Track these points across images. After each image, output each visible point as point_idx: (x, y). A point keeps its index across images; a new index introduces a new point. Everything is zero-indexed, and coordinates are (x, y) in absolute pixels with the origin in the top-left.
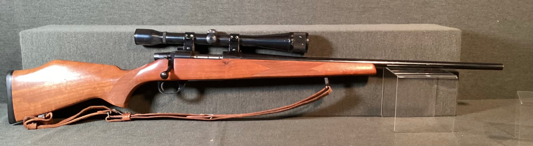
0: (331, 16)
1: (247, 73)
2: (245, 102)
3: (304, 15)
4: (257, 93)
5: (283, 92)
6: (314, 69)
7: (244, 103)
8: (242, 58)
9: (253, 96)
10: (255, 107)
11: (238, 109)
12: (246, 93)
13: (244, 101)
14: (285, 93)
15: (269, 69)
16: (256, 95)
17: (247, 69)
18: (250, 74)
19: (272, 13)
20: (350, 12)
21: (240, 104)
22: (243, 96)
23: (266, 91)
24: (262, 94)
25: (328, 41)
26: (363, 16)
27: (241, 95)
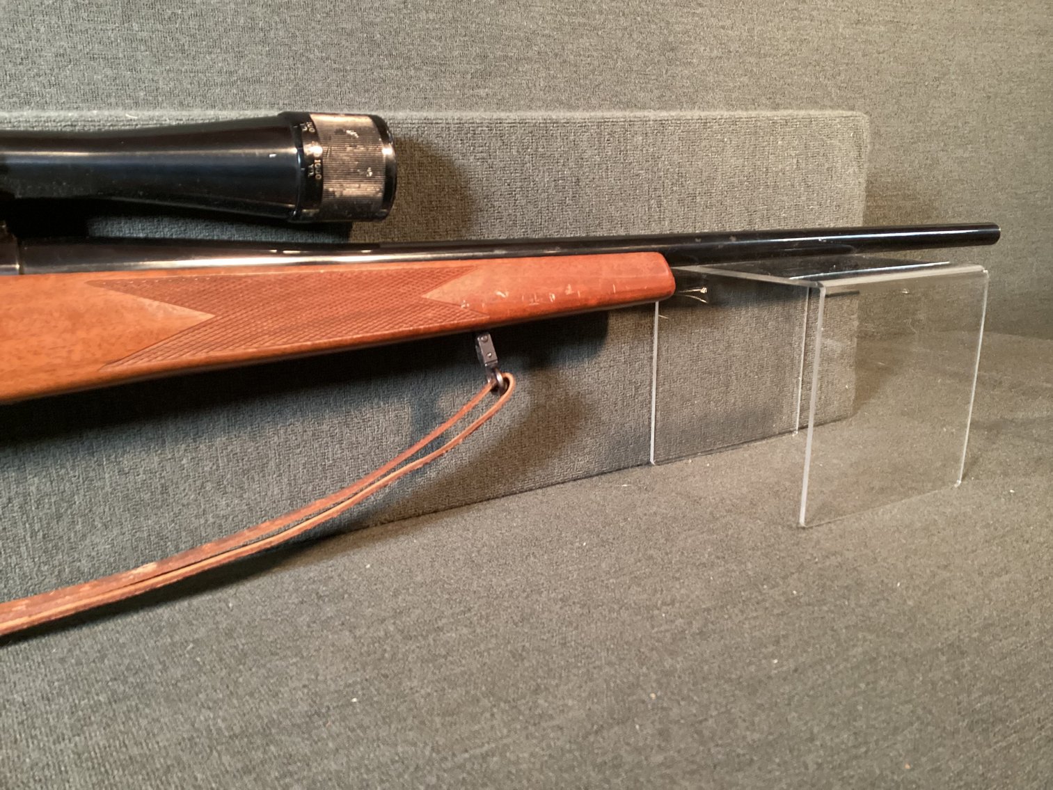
0: (367, 91)
1: (76, 357)
2: (66, 520)
3: (259, 81)
4: (126, 462)
5: (269, 431)
6: (433, 295)
7: (61, 528)
8: (26, 269)
9: (109, 474)
10: (127, 536)
11: (27, 563)
12: (63, 471)
13: (59, 517)
14: (276, 433)
15: (210, 316)
16: (121, 472)
17: (73, 331)
18: (96, 361)
19: (109, 72)
20: (435, 75)
21: (34, 534)
22: (48, 489)
23: (176, 441)
24: (156, 459)
25: (451, 162)
26: (482, 92)
27: (33, 489)
